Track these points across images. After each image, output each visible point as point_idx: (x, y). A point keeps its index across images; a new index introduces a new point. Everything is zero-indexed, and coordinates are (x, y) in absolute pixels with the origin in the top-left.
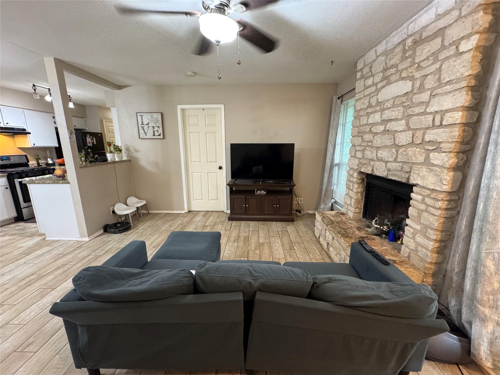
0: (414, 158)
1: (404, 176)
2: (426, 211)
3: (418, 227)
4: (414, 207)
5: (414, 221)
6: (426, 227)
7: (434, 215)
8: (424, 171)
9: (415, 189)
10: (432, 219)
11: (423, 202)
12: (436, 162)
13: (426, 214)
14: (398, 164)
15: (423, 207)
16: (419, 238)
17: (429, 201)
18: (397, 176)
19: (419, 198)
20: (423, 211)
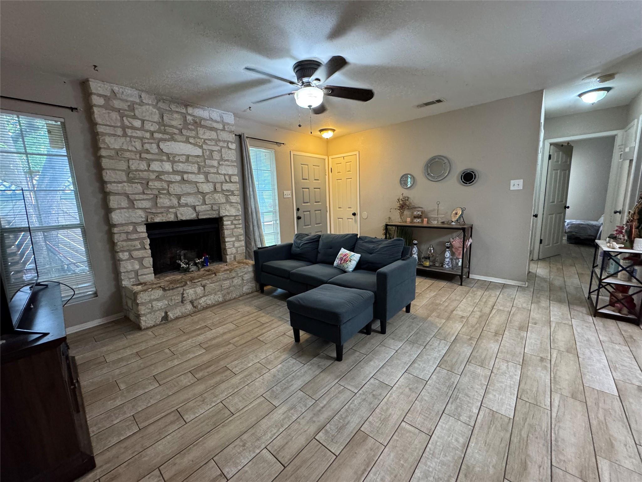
0: (219, 200)
1: (214, 213)
2: (235, 228)
3: (234, 239)
4: (227, 230)
5: (231, 237)
6: (237, 236)
7: (240, 228)
8: (228, 207)
9: (225, 219)
10: (239, 230)
11: (232, 224)
12: (233, 201)
13: (235, 230)
14: (207, 206)
15: (233, 227)
16: (237, 244)
17: (235, 222)
18: (209, 214)
19: (229, 223)
20: (233, 229)
